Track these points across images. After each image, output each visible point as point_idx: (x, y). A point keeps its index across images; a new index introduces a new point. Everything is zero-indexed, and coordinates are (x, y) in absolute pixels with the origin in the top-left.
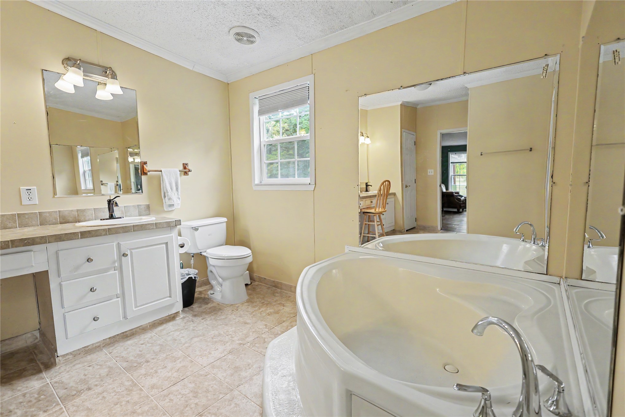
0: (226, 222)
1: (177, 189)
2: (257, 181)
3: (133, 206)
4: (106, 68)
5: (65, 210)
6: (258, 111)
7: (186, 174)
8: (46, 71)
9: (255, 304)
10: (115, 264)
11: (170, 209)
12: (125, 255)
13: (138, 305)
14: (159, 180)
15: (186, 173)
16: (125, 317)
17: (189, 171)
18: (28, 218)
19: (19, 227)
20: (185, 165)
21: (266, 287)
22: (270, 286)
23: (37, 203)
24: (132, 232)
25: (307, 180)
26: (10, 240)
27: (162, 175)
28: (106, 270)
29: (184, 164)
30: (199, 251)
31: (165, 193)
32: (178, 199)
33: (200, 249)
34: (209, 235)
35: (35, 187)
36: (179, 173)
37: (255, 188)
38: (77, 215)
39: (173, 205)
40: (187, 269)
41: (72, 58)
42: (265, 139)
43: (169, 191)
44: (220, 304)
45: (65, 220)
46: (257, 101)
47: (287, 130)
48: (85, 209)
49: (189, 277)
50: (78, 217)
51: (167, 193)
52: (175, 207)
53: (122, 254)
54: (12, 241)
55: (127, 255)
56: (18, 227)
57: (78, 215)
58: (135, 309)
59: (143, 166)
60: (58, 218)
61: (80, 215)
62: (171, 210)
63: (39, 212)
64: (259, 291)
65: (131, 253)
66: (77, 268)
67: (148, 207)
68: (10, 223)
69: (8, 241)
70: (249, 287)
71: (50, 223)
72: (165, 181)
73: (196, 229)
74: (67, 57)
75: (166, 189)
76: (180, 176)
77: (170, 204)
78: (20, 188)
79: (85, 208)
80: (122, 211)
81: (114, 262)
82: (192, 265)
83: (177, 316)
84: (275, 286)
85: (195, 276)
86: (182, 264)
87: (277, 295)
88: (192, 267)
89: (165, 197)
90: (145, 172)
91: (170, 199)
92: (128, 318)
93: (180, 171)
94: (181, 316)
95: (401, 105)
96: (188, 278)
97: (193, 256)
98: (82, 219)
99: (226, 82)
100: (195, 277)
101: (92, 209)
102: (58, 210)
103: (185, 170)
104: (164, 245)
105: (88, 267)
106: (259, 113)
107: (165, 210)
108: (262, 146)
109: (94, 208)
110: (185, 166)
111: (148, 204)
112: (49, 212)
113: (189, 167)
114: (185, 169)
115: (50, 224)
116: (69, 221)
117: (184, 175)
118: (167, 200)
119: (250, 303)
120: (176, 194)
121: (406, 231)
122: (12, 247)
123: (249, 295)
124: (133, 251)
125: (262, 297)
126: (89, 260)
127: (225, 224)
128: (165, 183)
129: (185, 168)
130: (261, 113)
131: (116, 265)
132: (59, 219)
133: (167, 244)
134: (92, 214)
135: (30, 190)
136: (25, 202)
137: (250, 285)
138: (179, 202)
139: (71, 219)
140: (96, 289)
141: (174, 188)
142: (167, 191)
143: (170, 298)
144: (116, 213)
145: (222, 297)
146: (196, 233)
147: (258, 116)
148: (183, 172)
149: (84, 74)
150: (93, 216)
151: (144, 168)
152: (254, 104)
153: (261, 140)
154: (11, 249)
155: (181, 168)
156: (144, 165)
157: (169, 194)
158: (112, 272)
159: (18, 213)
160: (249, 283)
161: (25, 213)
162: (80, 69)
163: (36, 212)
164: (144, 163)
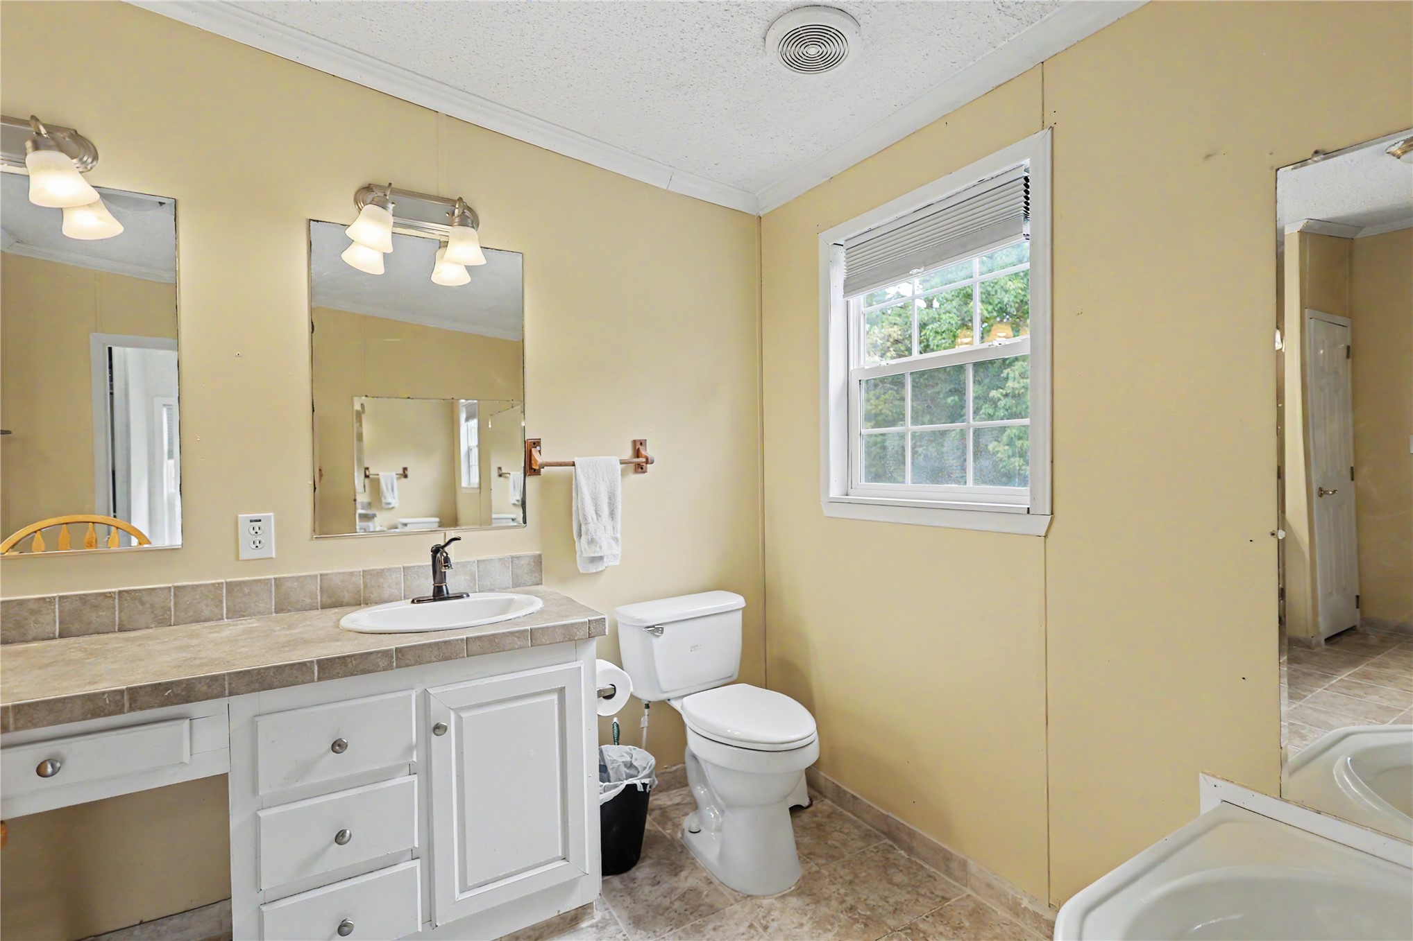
0: (742, 608)
1: (612, 514)
2: (835, 491)
3: (500, 559)
4: (452, 202)
5: (335, 571)
6: (843, 281)
7: (640, 470)
8: (318, 221)
9: (824, 910)
10: (412, 758)
11: (593, 569)
12: (439, 729)
13: (471, 884)
14: (569, 485)
15: (640, 468)
16: (430, 920)
17: (647, 462)
18: (249, 594)
19: (228, 618)
20: (638, 446)
21: (858, 827)
22: (873, 826)
23: (274, 556)
24: (463, 657)
25: (1018, 495)
26: (127, 688)
27: (576, 474)
28: (386, 774)
29: (634, 442)
30: (663, 697)
31: (580, 526)
32: (613, 543)
33: (665, 690)
34: (694, 647)
35: (272, 514)
36: (619, 467)
37: (828, 511)
38: (362, 587)
39: (601, 558)
40: (627, 748)
41: (376, 186)
42: (862, 363)
43: (590, 520)
44: (716, 882)
45: (334, 600)
46: (841, 254)
47: (897, 342)
48: (383, 570)
49: (627, 785)
50: (364, 590)
51: (585, 524)
52: (607, 562)
53: (433, 725)
54: (133, 692)
55: (445, 728)
56: (225, 616)
57: (365, 586)
58: (459, 897)
59: (531, 451)
60: (319, 594)
61: (369, 585)
62: (595, 571)
63: (275, 579)
64: (837, 844)
65: (459, 720)
66: (306, 768)
67: (538, 561)
68: (207, 606)
69: (121, 692)
70: (805, 817)
71: (299, 607)
72: (581, 493)
73: (656, 630)
74: (367, 185)
75: (584, 515)
76: (624, 473)
77: (593, 555)
78: (237, 516)
79: (383, 567)
80: (473, 575)
81: (410, 750)
82: (645, 731)
83: (584, 914)
84: (888, 834)
85: (643, 781)
86: (618, 726)
87: (898, 878)
88: (644, 745)
89: (580, 535)
90: (533, 467)
91: (592, 542)
92: (437, 924)
93: (621, 463)
94: (598, 915)
95: (1301, 232)
96: (622, 787)
97: (647, 706)
98: (375, 595)
99: (755, 214)
100: (644, 785)
101: (400, 568)
102: (318, 572)
103: (639, 461)
104: (555, 697)
105: (334, 767)
106: (845, 286)
107: (581, 571)
108: (854, 384)
109: (405, 565)
110: (639, 449)
111: (538, 553)
112: (298, 578)
113: (649, 451)
114: (638, 457)
115: (298, 610)
116: (342, 602)
117: (636, 472)
118: (586, 544)
119: (808, 900)
120: (609, 528)
121: (1323, 642)
122: (131, 709)
123: (805, 855)
124: (464, 715)
125: (845, 873)
126: (338, 746)
127: (739, 614)
128: (583, 498)
129: (637, 454)
130: (850, 287)
131: (415, 759)
132: (319, 598)
133: (561, 691)
134: (398, 583)
135: (260, 521)
136: (247, 553)
137: (808, 807)
138: (617, 550)
139: (347, 597)
140: (350, 835)
141: (605, 510)
142: (585, 519)
143: (563, 863)
144: (453, 583)
145: (722, 856)
146: (658, 642)
147: (844, 297)
148: (632, 466)
149: (396, 221)
150: (401, 588)
151: (533, 458)
152: (831, 262)
153: (851, 368)
154: (129, 714)
155: (628, 453)
156: (533, 450)
157: (591, 527)
158: (402, 779)
159: (229, 580)
160: (805, 802)
161: (244, 582)
162: (384, 208)
163: (268, 579)
164: (534, 443)
